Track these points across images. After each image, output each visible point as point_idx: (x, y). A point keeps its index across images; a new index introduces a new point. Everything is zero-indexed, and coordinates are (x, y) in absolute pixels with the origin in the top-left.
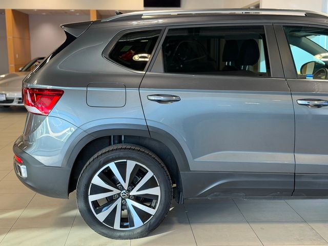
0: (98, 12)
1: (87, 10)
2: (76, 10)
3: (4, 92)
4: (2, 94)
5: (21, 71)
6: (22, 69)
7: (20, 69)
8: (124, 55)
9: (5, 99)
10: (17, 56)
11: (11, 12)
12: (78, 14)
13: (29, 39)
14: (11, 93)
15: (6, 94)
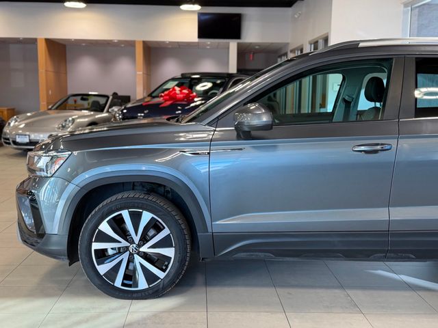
0: (144, 42)
1: (132, 41)
2: (119, 41)
3: (28, 133)
4: (26, 135)
5: (50, 109)
6: (52, 107)
7: (50, 107)
8: (166, 93)
9: (28, 141)
10: (50, 92)
11: (44, 41)
12: (123, 45)
13: (66, 73)
14: (36, 134)
15: (29, 136)
